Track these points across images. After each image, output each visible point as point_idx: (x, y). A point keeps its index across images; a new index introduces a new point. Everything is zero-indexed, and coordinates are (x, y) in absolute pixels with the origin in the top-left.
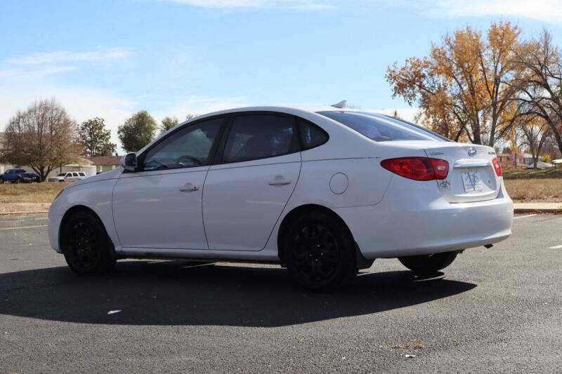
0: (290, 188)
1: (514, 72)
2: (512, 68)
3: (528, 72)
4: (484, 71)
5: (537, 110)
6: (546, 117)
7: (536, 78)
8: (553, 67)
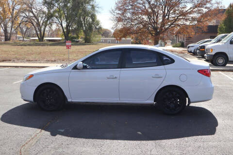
1: (20, 6)
2: (19, 5)
3: (25, 6)
4: (8, 4)
5: (29, 20)
6: (32, 23)
7: (28, 9)
8: (34, 5)
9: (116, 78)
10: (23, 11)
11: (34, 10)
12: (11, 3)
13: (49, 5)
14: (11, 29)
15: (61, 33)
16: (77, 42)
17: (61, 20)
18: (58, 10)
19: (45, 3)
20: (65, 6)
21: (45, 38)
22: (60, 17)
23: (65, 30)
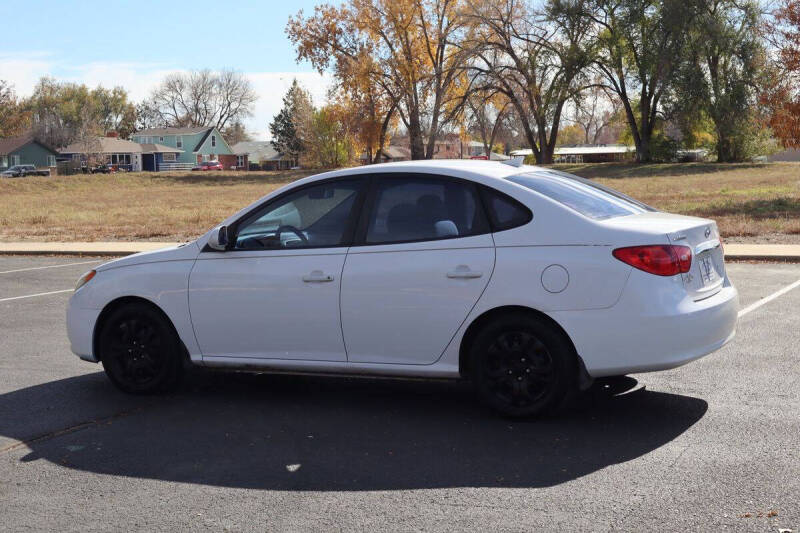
0: (479, 284)
1: (466, 29)
2: (463, 24)
3: (484, 29)
4: (424, 26)
5: (497, 83)
6: (510, 94)
7: (496, 38)
8: (518, 24)
9: (329, 280)
10: (476, 47)
11: (515, 43)
12: (434, 23)
13: (573, 17)
14: (435, 120)
15: (623, 125)
16: (688, 158)
17: (619, 72)
18: (609, 35)
19: (556, 11)
20: (636, 16)
21: (559, 151)
22: (617, 64)
23: (638, 115)
